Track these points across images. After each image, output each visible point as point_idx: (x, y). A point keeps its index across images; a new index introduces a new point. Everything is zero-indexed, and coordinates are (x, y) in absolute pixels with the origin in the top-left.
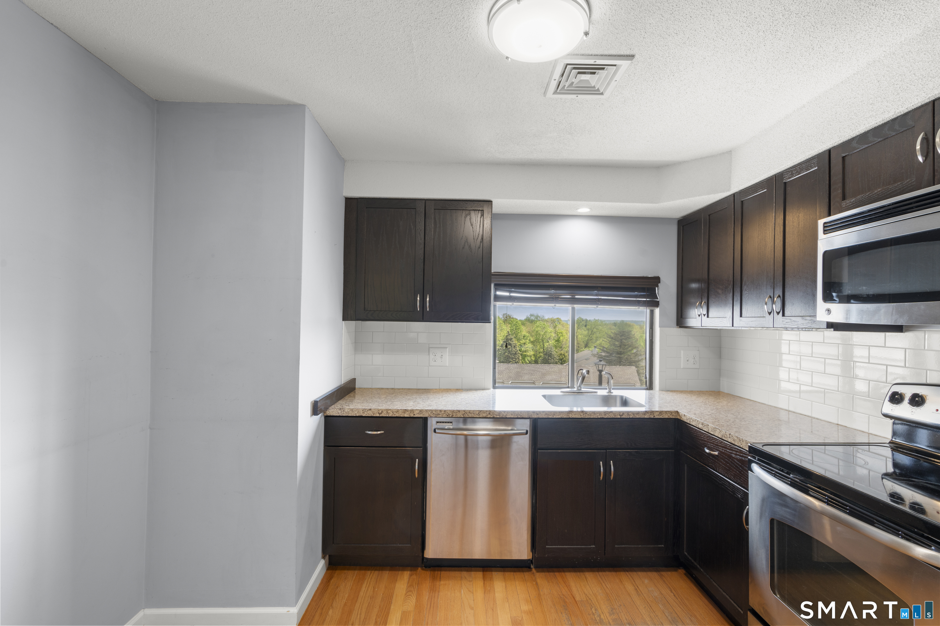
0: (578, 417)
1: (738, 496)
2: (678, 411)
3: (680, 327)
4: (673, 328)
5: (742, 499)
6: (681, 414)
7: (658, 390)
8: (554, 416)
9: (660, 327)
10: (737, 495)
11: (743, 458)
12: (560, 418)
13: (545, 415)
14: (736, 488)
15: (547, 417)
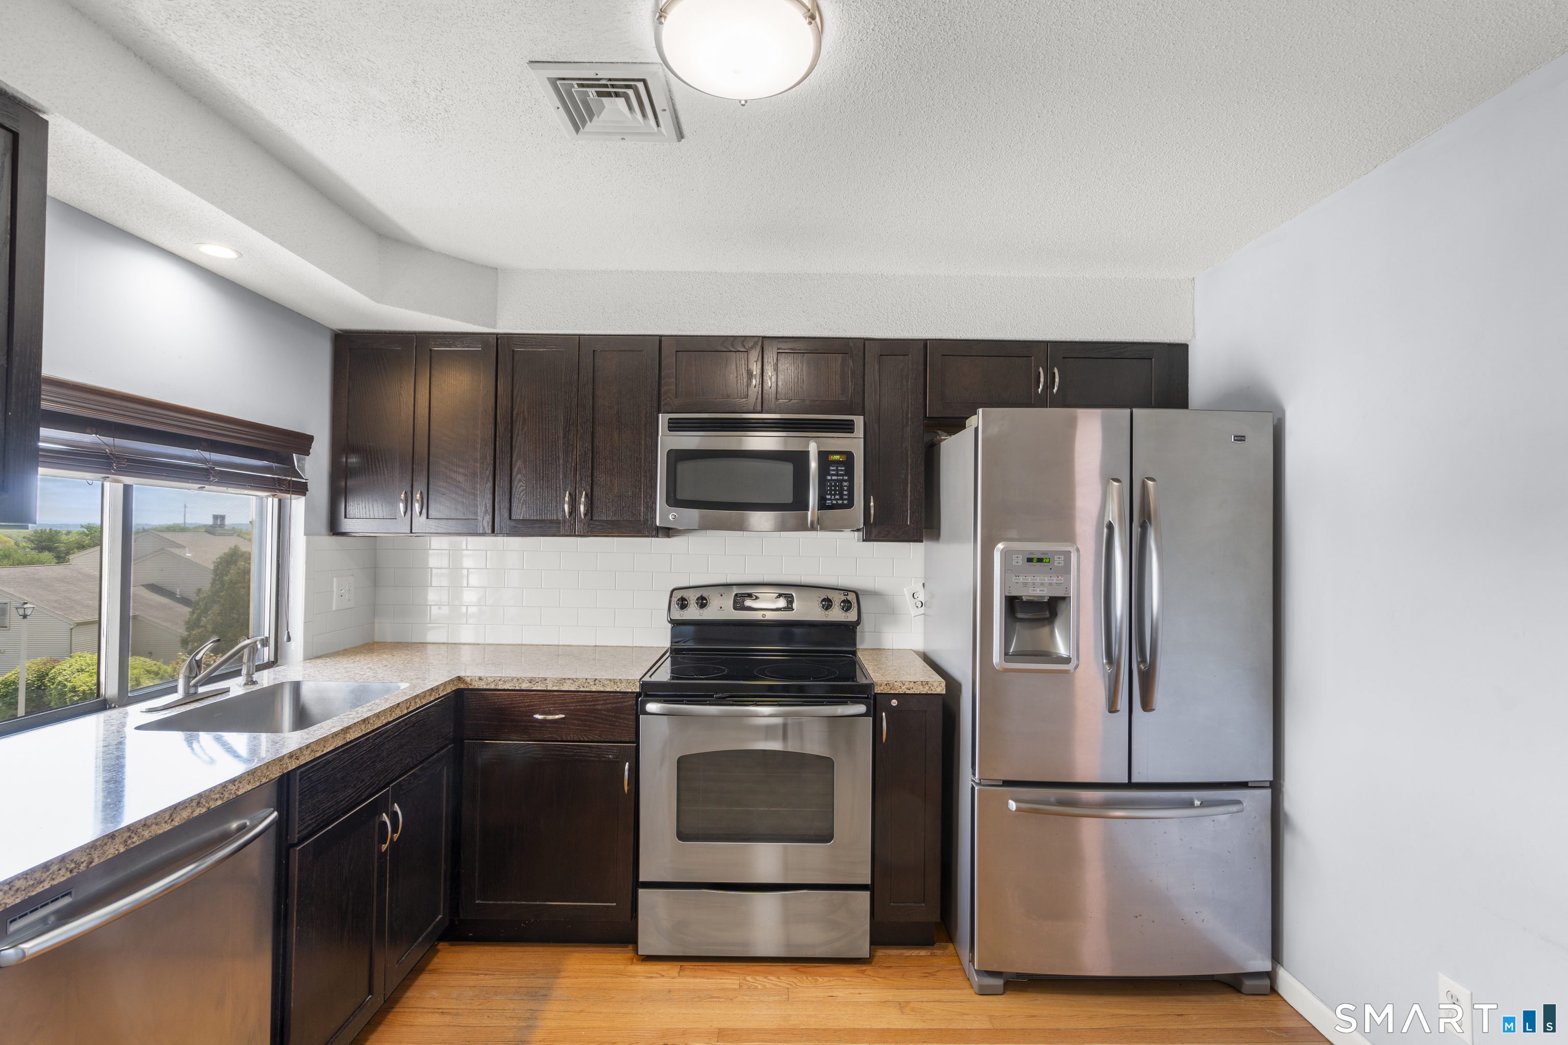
0: (358, 736)
1: (609, 758)
2: (462, 674)
3: (334, 534)
4: (324, 535)
5: (617, 758)
6: (468, 680)
7: (302, 659)
8: (325, 749)
9: (307, 534)
10: (607, 758)
11: (619, 705)
12: (333, 750)
13: (310, 755)
14: (605, 749)
15: (313, 758)
